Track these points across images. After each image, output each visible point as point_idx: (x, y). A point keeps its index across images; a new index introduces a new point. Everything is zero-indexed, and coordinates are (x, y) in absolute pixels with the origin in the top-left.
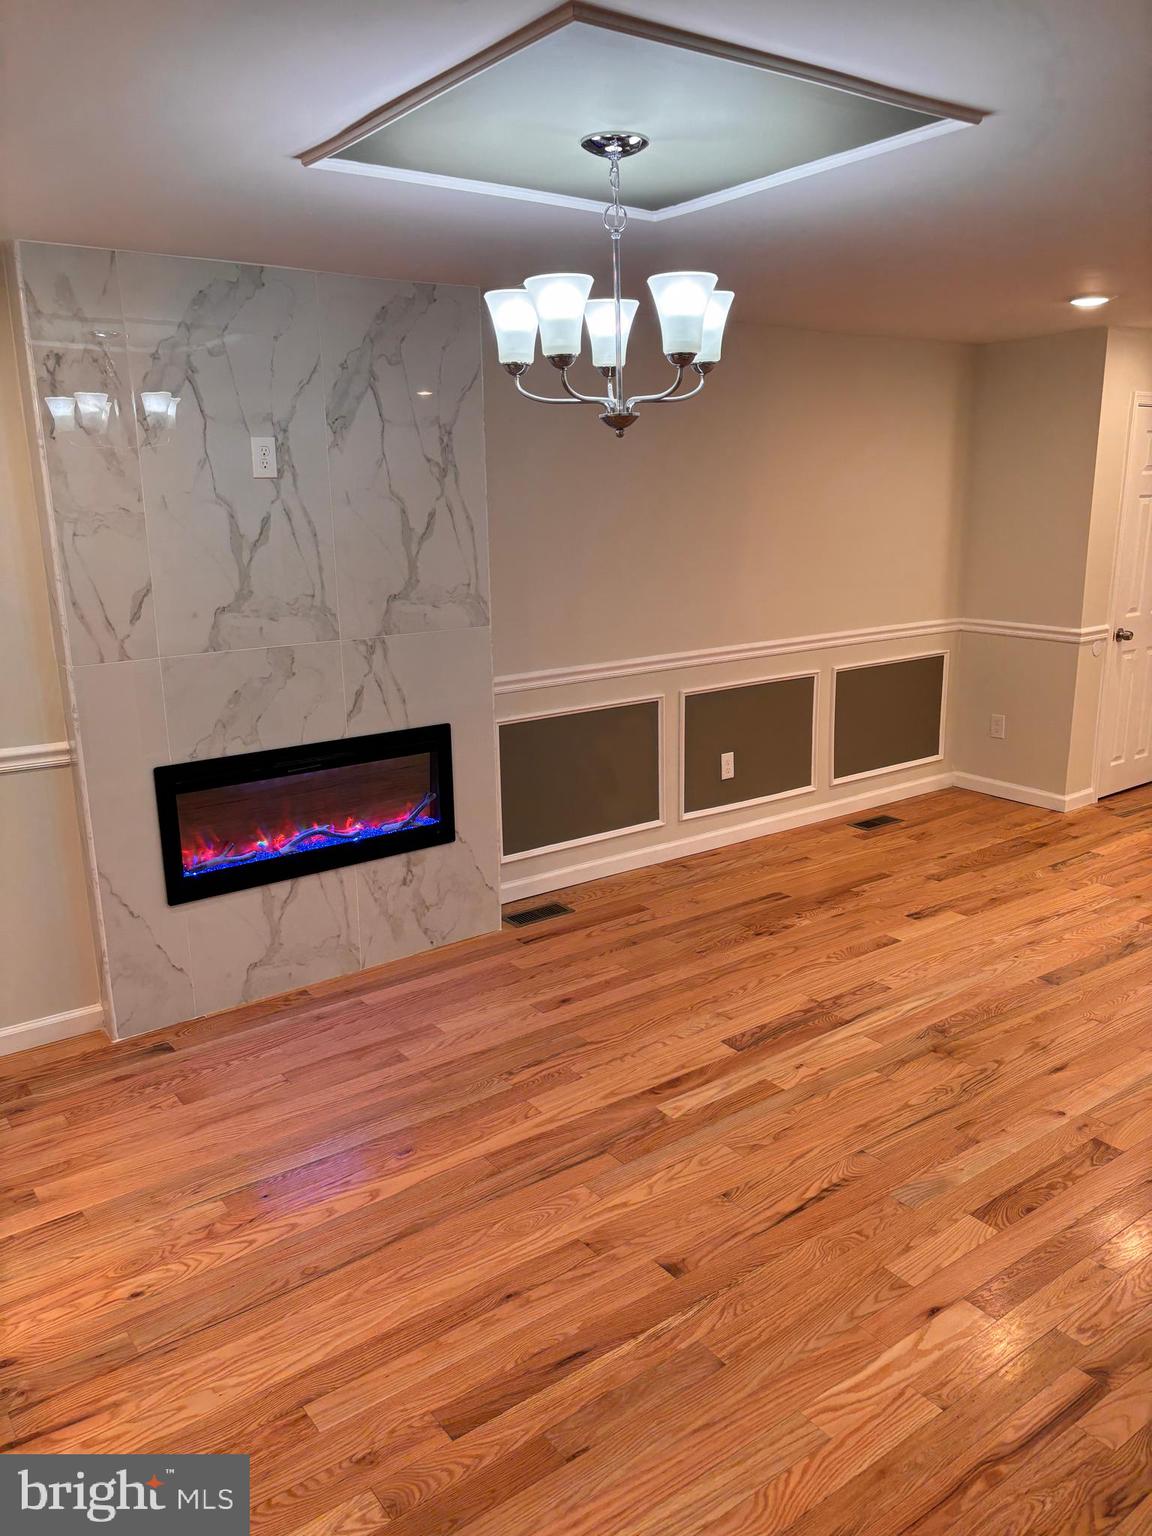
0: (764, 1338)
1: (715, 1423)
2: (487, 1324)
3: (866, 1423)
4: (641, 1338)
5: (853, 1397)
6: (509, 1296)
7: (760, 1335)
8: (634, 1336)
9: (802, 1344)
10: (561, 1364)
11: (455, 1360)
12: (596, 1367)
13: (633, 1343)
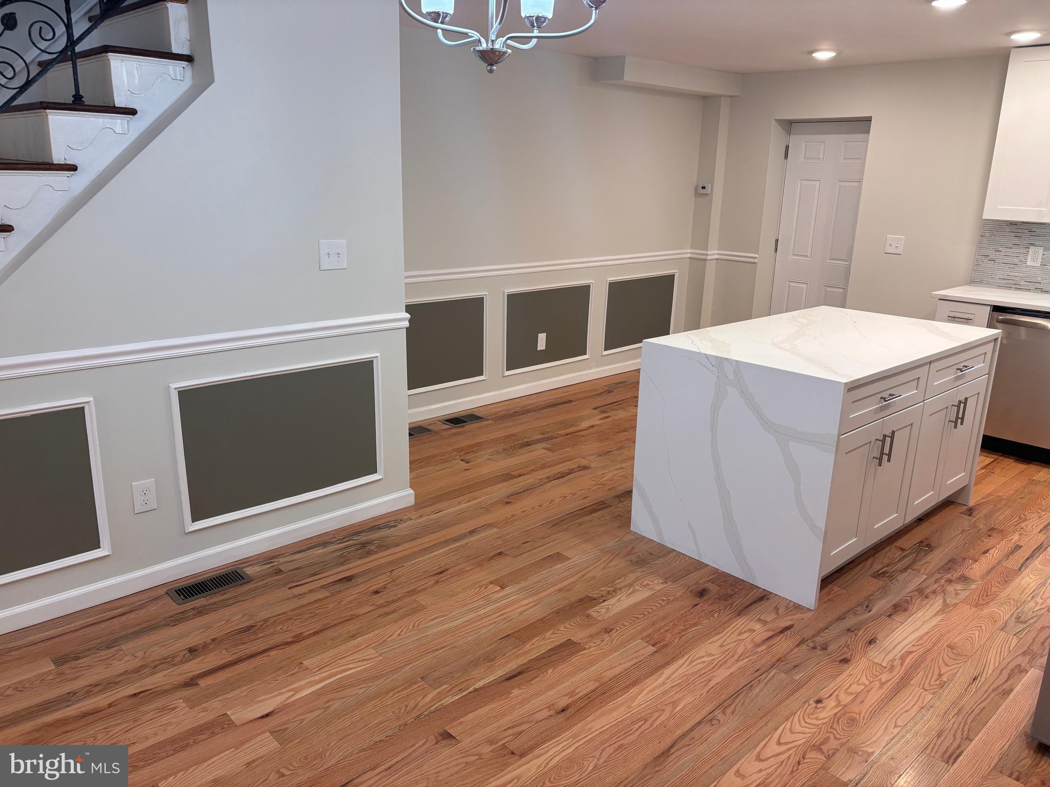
0: (392, 693)
1: (433, 651)
2: (572, 694)
3: (351, 654)
4: (471, 689)
5: (350, 666)
6: (563, 710)
7: (394, 694)
8: (476, 690)
9: (368, 691)
10: (520, 673)
11: (585, 673)
12: (500, 673)
13: (477, 686)
